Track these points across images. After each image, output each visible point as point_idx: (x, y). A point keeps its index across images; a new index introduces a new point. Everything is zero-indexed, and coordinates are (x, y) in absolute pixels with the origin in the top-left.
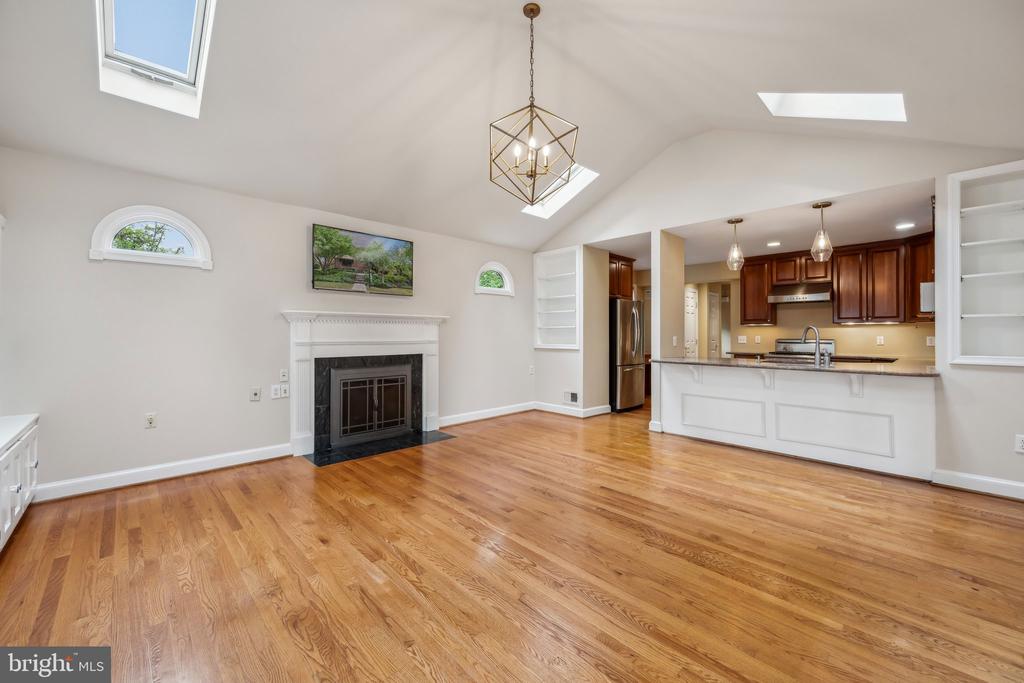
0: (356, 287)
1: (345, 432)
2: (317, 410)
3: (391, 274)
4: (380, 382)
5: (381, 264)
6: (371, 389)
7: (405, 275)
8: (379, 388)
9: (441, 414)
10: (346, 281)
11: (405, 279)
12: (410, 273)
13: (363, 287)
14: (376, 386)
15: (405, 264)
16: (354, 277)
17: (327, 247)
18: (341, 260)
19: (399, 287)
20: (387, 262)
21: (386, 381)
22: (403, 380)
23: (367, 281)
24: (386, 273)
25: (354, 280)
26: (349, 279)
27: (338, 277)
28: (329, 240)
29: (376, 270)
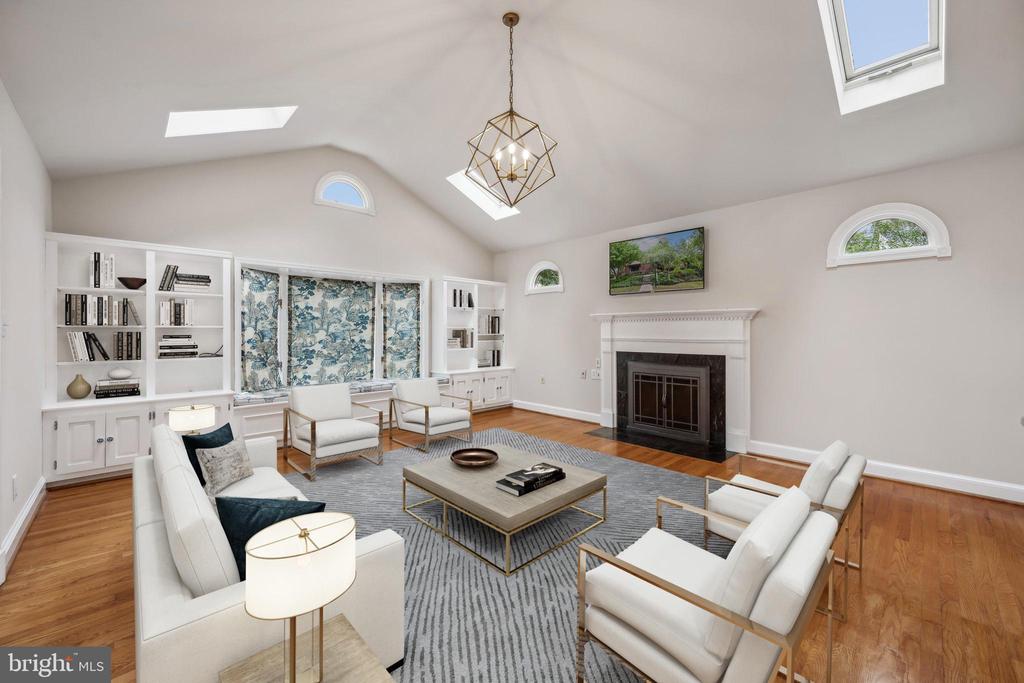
0: (643, 288)
1: (637, 419)
2: (619, 395)
3: (677, 269)
4: (669, 380)
5: (667, 261)
6: (660, 386)
7: (693, 267)
8: (669, 387)
9: (753, 436)
10: (635, 285)
11: (694, 271)
12: (699, 263)
13: (650, 287)
14: (665, 384)
15: (692, 255)
16: (641, 280)
17: (619, 259)
18: (630, 267)
19: (686, 281)
20: (673, 258)
21: (676, 380)
22: (695, 382)
23: (653, 281)
24: (672, 269)
25: (642, 282)
26: (637, 282)
27: (627, 282)
28: (620, 252)
29: (662, 269)
